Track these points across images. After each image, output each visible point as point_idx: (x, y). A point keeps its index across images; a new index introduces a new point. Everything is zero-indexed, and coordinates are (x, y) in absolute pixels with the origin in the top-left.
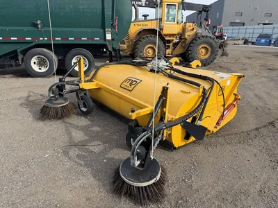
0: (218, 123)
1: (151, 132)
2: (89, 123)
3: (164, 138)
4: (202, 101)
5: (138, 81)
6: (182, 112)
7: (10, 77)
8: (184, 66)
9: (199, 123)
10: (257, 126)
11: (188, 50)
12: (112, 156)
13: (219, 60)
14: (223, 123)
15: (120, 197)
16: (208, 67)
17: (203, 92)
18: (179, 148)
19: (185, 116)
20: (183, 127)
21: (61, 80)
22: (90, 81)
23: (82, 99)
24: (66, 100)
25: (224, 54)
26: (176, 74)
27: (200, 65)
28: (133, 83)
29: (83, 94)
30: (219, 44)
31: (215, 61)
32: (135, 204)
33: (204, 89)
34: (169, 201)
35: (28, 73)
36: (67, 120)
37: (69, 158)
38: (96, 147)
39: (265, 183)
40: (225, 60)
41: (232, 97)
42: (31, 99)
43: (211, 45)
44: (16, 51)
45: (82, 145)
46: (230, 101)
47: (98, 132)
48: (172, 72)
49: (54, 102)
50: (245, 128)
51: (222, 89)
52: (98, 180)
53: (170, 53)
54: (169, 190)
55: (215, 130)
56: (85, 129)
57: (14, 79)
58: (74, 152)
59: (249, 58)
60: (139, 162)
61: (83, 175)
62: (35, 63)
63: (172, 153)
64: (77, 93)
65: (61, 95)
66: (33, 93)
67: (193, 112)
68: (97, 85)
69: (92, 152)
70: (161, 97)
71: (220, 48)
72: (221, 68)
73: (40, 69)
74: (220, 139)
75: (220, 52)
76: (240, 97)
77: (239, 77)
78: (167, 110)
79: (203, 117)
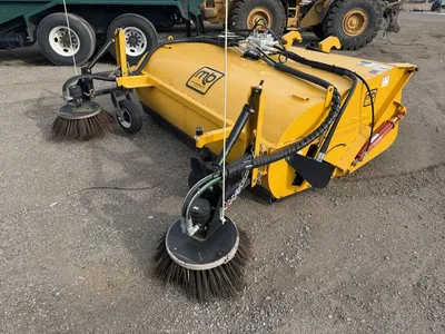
0: (358, 157)
1: (221, 175)
2: (135, 148)
3: (253, 184)
4: (330, 116)
5: (218, 75)
6: (289, 137)
7: (18, 64)
8: (308, 48)
9: (320, 157)
10: (432, 163)
11: (326, 19)
12: (163, 210)
13: (381, 38)
14: (368, 157)
15: (165, 284)
16: (360, 51)
17: (333, 100)
18: (282, 199)
19: (295, 145)
20: (291, 163)
21: (84, 71)
22: (138, 73)
23: (121, 106)
24: (95, 106)
25: (392, 28)
26: (290, 63)
27: (339, 47)
28: (209, 78)
29: (123, 97)
30: (384, 9)
31: (374, 41)
32: (189, 298)
33: (336, 94)
34: (249, 295)
35: (45, 58)
36: (98, 142)
37: (90, 210)
38: (139, 193)
39: (429, 271)
40: (393, 40)
41: (391, 110)
42: (45, 103)
43: (368, 10)
44: (21, 18)
45: (116, 187)
46: (386, 116)
47: (147, 165)
48: (283, 58)
49: (74, 110)
50: (410, 165)
51: (371, 94)
52: (132, 251)
53: (295, 24)
54: (252, 276)
55: (352, 169)
56: (125, 160)
57: (24, 67)
58: (100, 199)
59: (438, 37)
60: (197, 228)
61: (109, 242)
62: (56, 40)
63: (269, 207)
64: (112, 95)
65: (87, 99)
66: (50, 92)
67: (310, 137)
68: (148, 80)
69: (131, 200)
70: (246, 108)
71: (385, 16)
72: (384, 55)
73: (66, 51)
74: (360, 186)
75: (385, 23)
76: (405, 109)
77: (409, 71)
78: (258, 133)
79: (330, 146)
